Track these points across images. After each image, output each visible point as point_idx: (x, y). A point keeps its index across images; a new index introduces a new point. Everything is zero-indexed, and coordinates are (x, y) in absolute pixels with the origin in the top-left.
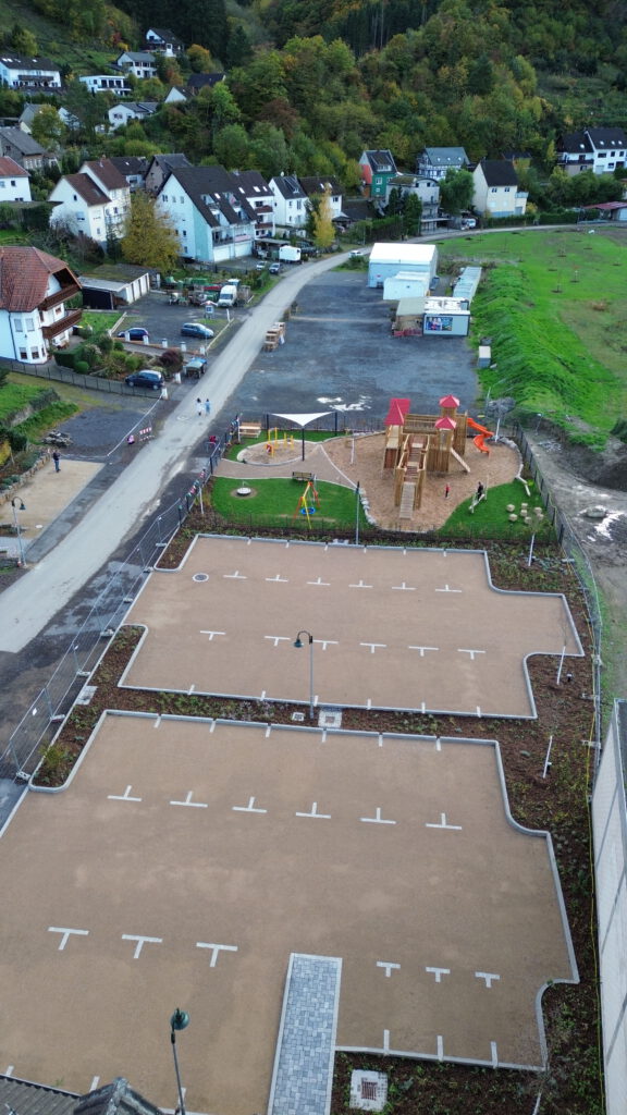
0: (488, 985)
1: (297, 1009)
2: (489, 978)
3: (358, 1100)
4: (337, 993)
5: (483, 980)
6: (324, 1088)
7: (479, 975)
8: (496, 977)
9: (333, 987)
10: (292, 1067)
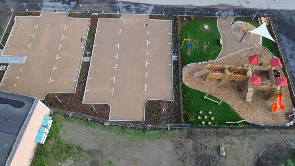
0: (14, 85)
1: (17, 58)
2: (15, 85)
3: (2, 66)
4: (18, 63)
5: (15, 84)
6: (5, 62)
7: (16, 84)
8: (15, 86)
9: (19, 62)
10: (9, 58)
